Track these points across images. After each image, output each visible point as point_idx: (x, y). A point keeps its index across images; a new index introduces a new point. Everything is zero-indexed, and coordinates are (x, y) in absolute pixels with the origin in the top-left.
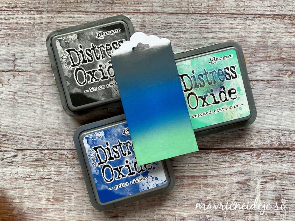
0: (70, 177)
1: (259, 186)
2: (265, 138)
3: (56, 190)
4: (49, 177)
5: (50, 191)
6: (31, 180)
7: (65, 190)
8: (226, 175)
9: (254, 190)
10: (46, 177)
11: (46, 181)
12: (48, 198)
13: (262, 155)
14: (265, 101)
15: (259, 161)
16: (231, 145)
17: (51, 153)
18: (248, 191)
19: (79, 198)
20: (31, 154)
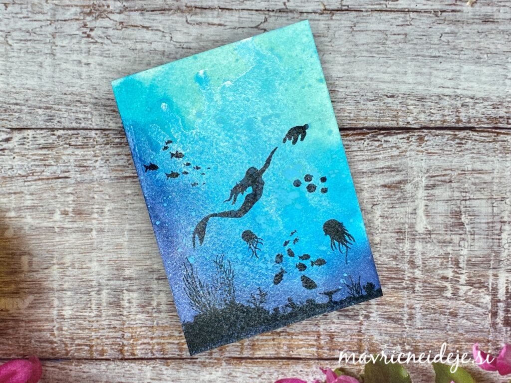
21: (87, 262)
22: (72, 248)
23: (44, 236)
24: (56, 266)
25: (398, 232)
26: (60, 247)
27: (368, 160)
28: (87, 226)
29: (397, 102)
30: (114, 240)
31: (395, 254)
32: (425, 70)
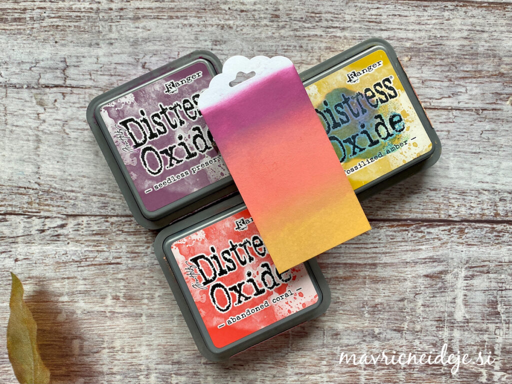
0: (153, 261)
1: (461, 283)
2: (472, 205)
3: (129, 283)
4: (119, 260)
5: (120, 285)
6: (88, 266)
7: (144, 284)
8: (407, 263)
9: (453, 288)
10: (113, 262)
11: (113, 268)
12: (116, 296)
13: (466, 231)
14: (473, 143)
15: (463, 241)
16: (416, 214)
17: (122, 222)
18: (442, 290)
19: (166, 297)
20: (89, 222)
21: (136, 346)
22: (123, 333)
23: (95, 321)
24: (107, 350)
25: (437, 321)
26: (110, 331)
27: (411, 251)
28: (138, 311)
29: (440, 195)
30: (164, 325)
31: (434, 342)
32: (466, 166)
